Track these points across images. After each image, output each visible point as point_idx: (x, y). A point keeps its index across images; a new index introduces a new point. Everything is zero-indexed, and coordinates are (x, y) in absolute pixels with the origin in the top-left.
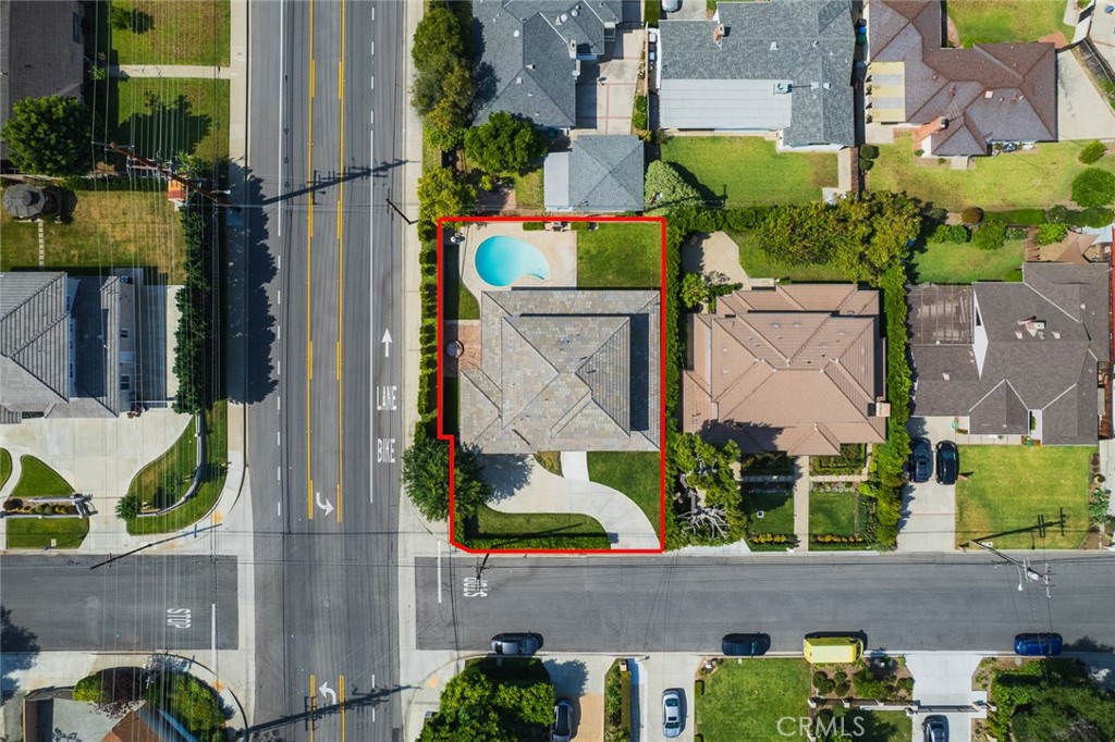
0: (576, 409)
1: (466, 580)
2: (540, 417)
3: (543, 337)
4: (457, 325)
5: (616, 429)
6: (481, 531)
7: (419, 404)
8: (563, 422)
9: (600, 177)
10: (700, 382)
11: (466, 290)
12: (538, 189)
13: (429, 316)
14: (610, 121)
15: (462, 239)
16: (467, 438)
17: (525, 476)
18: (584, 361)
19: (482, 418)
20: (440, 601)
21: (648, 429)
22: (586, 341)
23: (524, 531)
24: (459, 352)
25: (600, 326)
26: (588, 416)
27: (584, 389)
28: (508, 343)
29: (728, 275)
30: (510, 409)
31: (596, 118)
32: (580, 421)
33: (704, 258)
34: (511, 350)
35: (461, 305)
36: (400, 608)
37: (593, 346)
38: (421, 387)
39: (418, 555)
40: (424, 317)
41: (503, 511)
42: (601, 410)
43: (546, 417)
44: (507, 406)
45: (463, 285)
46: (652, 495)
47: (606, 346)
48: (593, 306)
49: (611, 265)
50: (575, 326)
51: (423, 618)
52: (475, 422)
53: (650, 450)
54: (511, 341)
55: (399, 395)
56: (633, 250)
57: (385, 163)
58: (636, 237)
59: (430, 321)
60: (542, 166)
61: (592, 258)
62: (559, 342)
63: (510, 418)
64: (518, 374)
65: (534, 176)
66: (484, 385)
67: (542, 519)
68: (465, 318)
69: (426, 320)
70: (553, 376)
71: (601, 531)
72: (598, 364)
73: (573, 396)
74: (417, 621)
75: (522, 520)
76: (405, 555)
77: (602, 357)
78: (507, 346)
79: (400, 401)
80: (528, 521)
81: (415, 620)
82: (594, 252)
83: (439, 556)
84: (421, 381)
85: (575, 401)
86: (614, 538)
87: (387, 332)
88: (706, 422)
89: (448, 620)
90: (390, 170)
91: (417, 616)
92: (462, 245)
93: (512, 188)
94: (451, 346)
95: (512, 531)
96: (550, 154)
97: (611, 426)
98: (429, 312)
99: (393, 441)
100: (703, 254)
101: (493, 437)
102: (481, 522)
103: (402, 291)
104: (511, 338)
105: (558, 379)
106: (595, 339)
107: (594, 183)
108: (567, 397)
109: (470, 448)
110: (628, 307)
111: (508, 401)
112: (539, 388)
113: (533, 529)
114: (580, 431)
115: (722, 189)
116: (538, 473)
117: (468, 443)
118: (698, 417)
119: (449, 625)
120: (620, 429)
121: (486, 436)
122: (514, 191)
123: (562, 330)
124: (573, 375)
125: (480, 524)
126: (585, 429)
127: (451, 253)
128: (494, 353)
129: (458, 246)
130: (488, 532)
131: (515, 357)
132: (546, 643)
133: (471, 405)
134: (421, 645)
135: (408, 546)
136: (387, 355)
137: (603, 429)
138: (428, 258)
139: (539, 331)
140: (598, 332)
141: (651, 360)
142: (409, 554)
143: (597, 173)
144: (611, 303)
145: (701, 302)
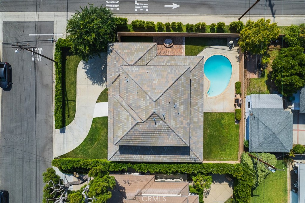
0: (131, 112)
1: (41, 49)
2: (127, 89)
3: (178, 91)
4: (182, 44)
5: (119, 136)
6: (67, 57)
7: (137, 21)
8: (124, 103)
9: (270, 127)
10: (149, 185)
11: (201, 50)
12: (258, 91)
13: (187, 29)
14: (297, 131)
15: (230, 48)
16: (117, 46)
17: (97, 82)
18: (162, 117)
19: (128, 55)
20: (30, 35)
21: (121, 154)
22: (175, 119)
23: (67, 81)
24: (167, 45)
25: (185, 128)
26: (127, 119)
27: (144, 117)
28: (174, 69)
29: (208, 196)
30: (132, 71)
31: (298, 124)
32: (124, 114)
33: (218, 184)
34: (169, 71)
35: (193, 47)
36: (26, 13)
37: (172, 123)
38: (147, 23)
39: (55, 23)
40: (187, 26)
41: (78, 69)
42: (131, 127)
43: (127, 93)
44: (135, 68)
45: (205, 48)
46: (86, 152)
47: (172, 132)
48: (195, 122)
49: (215, 132)
50: (184, 112)
51: (21, 26)
52: (126, 51)
53: (108, 154)
54: (175, 71)
55: (143, 13)
56: (223, 144)
57: (273, 5)
58: (231, 146)
59: (184, 29)
60: (271, 93)
61: (219, 121)
62: (174, 102)
63: (127, 71)
64: (154, 76)
65: (265, 88)
66: (148, 56)
67: (73, 91)
68: (186, 49)
69: (185, 27)
70: (153, 98)
71: (66, 123)
72: (160, 126)
73: (140, 110)
74: (19, 22)
75: (73, 80)
76: (55, 16)
77: (164, 129)
78: (172, 69)
79: (140, 13)
80: (72, 83)
81: (20, 21)
82: (222, 122)
83: (55, 35)
84: (151, 23)
85: (137, 111)
86: (63, 131)
87: (178, 6)
88: (124, 188)
89: (19, 39)
90: (269, 8)
91: (22, 22)
92: (227, 48)
93: (259, 76)
94: (170, 40)
95: (67, 75)
96: (282, 98)
97: (121, 134)
98: (190, 28)
99: (118, 9)
100: (220, 183)
101: (117, 61)
102: (72, 57)
103: (201, 14)
104: (177, 71)
105: (151, 101)
106: (176, 125)
107: (266, 123)
108: (140, 106)
109: (110, 48)
110: (194, 143)
111: (137, 69)
112: (145, 88)
113: (68, 86)
114: (118, 114)
115: (257, 194)
116: (99, 89)
117: (114, 47)
118: (127, 184)
119: (17, 39)
120: (119, 139)
121: (117, 58)
122: (257, 77)
123: (182, 104)
124: (153, 111)
125: (71, 56)
126: (119, 117)
127: (223, 41)
128: (167, 62)
129: (226, 46)
130: (67, 61)
131: (165, 74)
132: (6, 92)
133: (136, 49)
134: (6, 24)
135: (60, 17)
136: (165, 6)
137: (119, 129)
138: (220, 28)
139: (181, 89)
140: (180, 127)
141: (162, 156)
142: (55, 18)
143: (273, 125)
144: (196, 133)
145: (193, 182)
